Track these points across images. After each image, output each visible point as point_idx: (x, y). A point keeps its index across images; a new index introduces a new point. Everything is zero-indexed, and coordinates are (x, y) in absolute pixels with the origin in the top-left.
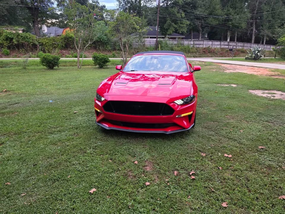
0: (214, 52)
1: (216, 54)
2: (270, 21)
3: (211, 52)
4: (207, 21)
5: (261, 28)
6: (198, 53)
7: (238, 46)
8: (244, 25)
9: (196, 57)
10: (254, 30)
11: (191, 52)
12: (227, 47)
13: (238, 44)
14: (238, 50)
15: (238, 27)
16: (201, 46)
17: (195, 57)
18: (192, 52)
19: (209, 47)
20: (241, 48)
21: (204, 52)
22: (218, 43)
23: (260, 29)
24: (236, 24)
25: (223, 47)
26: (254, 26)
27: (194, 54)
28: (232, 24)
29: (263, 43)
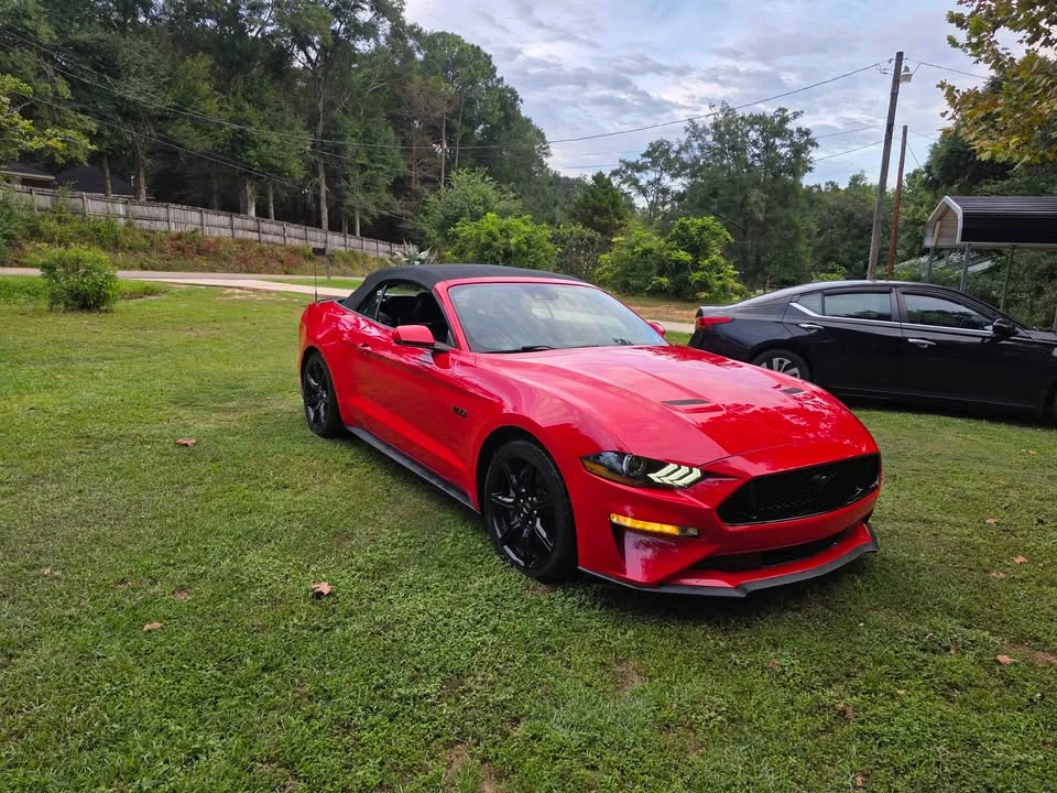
0: (215, 253)
1: (225, 259)
2: (363, 168)
3: (208, 252)
4: (170, 132)
5: (344, 184)
6: (154, 254)
7: (290, 237)
8: (297, 168)
9: (153, 269)
10: (324, 188)
11: (127, 245)
12: (255, 236)
13: (287, 229)
14: (295, 251)
15: (279, 172)
16: (161, 226)
17: (146, 269)
18: (130, 248)
19: (193, 232)
20: (297, 242)
21: (179, 249)
22: (224, 219)
23: (341, 189)
24: (274, 162)
25: (240, 234)
26: (322, 175)
27: (142, 255)
28: (259, 157)
29: (352, 232)
